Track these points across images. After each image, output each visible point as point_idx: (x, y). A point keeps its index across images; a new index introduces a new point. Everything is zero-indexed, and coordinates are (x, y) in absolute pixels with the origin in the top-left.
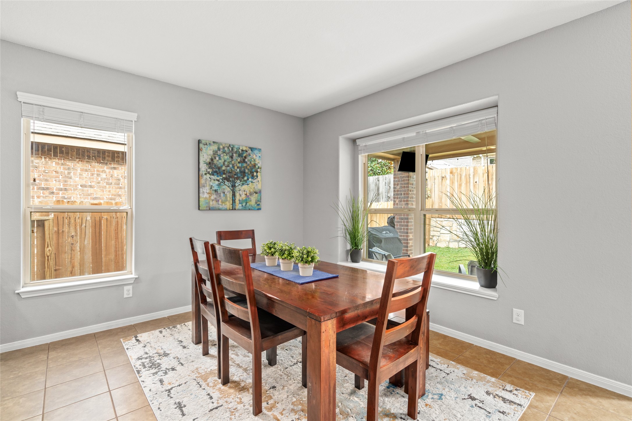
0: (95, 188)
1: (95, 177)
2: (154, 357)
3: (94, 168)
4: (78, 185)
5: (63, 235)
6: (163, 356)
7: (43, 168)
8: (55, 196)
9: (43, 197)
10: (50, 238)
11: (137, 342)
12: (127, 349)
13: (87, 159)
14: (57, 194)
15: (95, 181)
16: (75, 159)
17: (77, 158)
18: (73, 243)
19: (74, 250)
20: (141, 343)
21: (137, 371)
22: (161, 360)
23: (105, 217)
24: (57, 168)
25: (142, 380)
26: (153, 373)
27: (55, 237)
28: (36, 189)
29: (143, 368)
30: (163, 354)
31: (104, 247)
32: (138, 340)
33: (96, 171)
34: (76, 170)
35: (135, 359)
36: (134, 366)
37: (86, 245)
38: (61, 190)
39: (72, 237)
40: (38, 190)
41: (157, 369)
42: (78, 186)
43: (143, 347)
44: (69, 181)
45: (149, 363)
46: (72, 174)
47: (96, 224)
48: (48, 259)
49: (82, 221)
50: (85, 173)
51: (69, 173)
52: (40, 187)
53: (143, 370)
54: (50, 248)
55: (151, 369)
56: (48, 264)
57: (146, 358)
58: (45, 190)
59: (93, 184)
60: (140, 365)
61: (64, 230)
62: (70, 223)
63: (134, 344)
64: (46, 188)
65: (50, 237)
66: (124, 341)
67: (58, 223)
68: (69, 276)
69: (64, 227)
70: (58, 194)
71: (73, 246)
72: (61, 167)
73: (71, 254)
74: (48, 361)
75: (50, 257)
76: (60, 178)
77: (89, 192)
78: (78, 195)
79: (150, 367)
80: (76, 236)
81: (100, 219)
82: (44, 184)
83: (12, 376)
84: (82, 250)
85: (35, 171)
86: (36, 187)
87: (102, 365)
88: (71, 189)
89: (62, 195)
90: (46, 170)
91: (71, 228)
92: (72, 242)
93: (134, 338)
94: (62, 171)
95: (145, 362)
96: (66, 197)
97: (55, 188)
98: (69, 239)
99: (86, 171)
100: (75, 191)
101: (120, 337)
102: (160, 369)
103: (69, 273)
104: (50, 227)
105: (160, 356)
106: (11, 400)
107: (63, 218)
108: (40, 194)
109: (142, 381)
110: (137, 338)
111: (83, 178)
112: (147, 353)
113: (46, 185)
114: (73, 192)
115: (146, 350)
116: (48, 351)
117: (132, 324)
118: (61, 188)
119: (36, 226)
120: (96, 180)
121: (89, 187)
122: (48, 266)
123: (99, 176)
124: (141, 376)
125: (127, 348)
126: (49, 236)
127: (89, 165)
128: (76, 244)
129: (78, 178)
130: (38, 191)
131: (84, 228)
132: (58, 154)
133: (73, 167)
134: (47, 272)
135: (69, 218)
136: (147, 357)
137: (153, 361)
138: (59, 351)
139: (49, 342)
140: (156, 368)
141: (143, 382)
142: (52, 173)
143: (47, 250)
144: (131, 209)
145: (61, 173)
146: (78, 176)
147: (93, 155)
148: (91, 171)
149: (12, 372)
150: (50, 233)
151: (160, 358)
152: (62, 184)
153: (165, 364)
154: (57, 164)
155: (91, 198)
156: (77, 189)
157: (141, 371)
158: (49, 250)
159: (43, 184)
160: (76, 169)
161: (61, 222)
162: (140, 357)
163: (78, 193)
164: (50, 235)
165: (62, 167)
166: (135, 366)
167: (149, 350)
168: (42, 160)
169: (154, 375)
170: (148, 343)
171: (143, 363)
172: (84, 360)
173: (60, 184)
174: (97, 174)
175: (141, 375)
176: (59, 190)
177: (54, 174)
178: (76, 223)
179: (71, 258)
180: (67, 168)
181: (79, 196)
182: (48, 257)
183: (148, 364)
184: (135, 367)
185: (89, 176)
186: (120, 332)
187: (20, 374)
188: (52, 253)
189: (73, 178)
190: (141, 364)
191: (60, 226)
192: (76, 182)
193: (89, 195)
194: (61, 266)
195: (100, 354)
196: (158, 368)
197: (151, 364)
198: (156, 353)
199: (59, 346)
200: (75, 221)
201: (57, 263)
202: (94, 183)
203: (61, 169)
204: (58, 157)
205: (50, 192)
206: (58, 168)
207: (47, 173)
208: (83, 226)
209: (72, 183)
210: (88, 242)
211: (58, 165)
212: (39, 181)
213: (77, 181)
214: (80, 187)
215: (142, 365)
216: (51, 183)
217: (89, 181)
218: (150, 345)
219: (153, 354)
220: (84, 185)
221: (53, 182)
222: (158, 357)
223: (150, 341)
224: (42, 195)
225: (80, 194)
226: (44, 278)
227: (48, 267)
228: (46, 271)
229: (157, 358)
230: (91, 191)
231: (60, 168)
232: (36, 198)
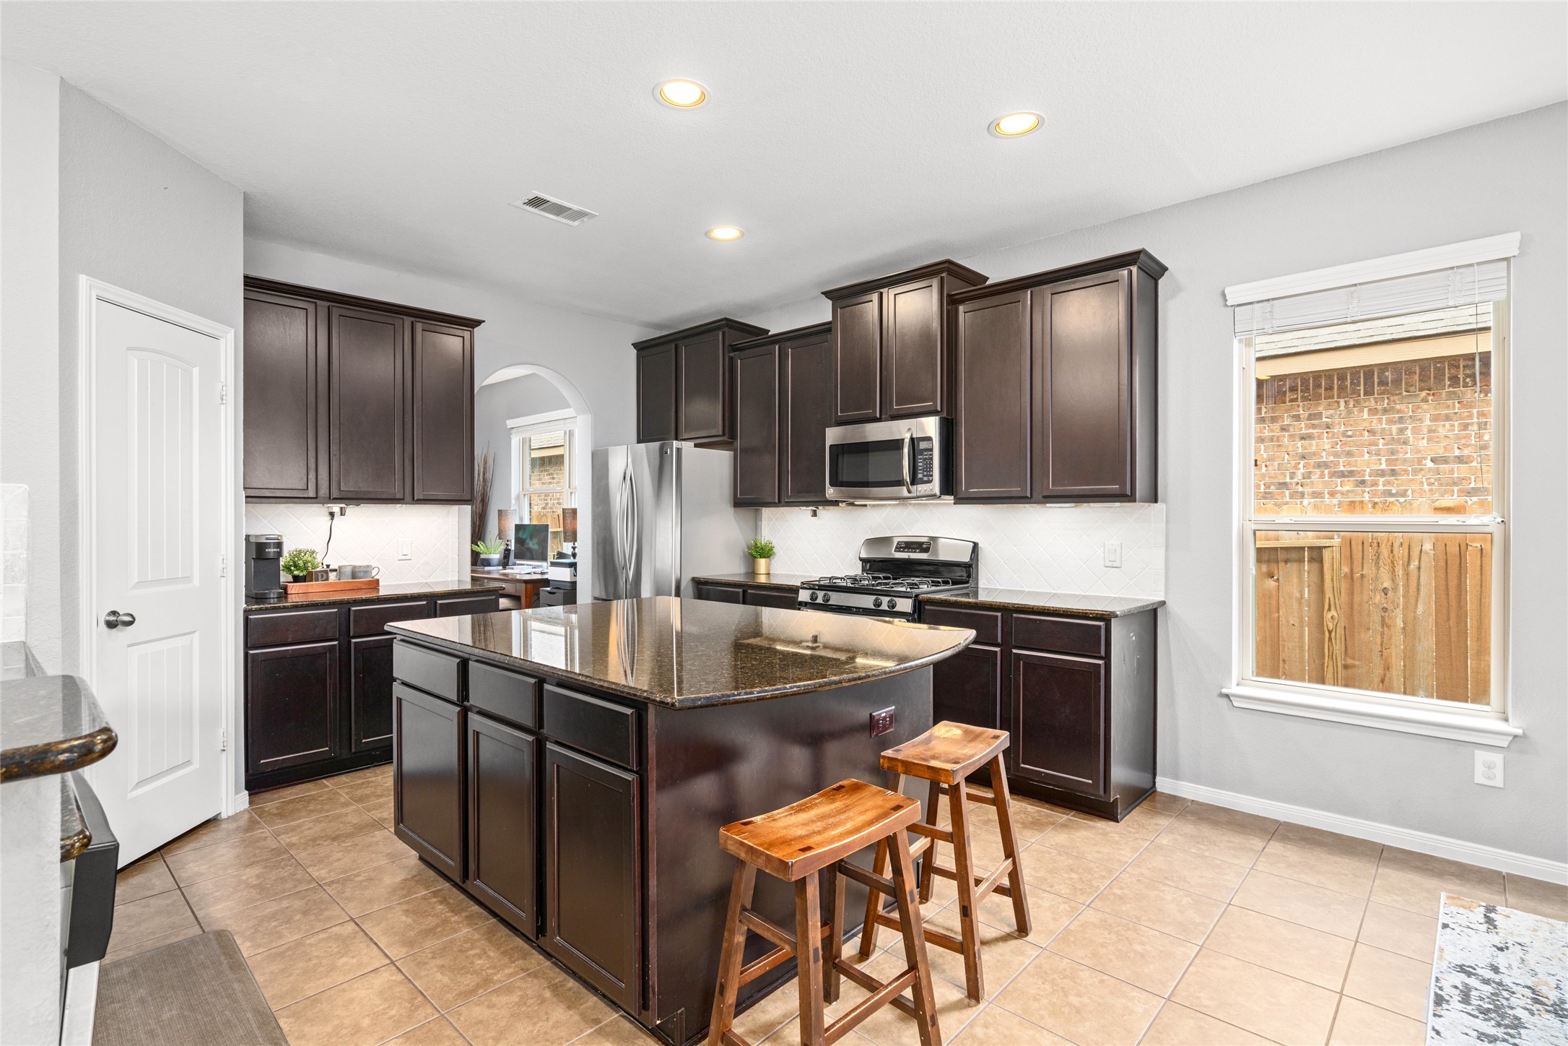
0: (1474, 464)
1: (1473, 433)
2: (1513, 993)
3: (1471, 408)
4: (1426, 459)
5: (1362, 585)
6: (1547, 1011)
7: (1343, 426)
8: (1367, 490)
9: (1343, 494)
10: (1333, 589)
11: (1486, 925)
12: (1445, 926)
13: (1449, 386)
14: (1373, 486)
15: (1473, 442)
16: (1418, 392)
17: (1421, 390)
18: (1387, 608)
19: (1390, 626)
20: (1497, 933)
21: (1436, 994)
22: (1533, 1014)
23: (1474, 545)
24: (1372, 421)
25: (1437, 1028)
26: (1483, 1034)
27: (1344, 586)
28: (1327, 476)
29: (1459, 1001)
30: (1552, 1006)
31: (1471, 627)
32: (1489, 921)
33: (1475, 415)
34: (1420, 419)
35: (1450, 963)
36: (1437, 978)
37: (1421, 618)
38: (1382, 473)
39: (1385, 591)
40: (1331, 478)
41: (1502, 1030)
42: (1424, 462)
43: (1494, 946)
44: (1401, 450)
45: (1487, 1000)
46: (1409, 432)
47: (1448, 562)
48: (1330, 639)
49: (1411, 553)
50: (1444, 426)
51: (1401, 431)
52: (1335, 472)
53: (1455, 1004)
54: (1333, 613)
55: (1481, 1016)
56: (1331, 648)
57: (1486, 982)
58: (1347, 476)
59: (1466, 452)
60: (1456, 987)
61: (1364, 572)
62: (1379, 556)
63: (1471, 926)
64: (1348, 471)
65: (1333, 587)
66: (1449, 901)
67: (1351, 556)
68: (1378, 690)
69: (1365, 566)
70: (1375, 484)
71: (1386, 614)
72: (1382, 418)
73: (1382, 634)
74: (1260, 854)
75: (1333, 634)
76: (1381, 447)
77: (1456, 475)
78: (1425, 483)
79: (1485, 1012)
80: (1395, 589)
81: (1460, 550)
82: (1345, 464)
83: (1194, 851)
84: (1410, 631)
85: (1326, 435)
86: (1326, 472)
87: (1358, 925)
88: (1406, 471)
89: (1384, 485)
90: (1347, 431)
91: (1382, 569)
92: (1385, 605)
93: (1482, 909)
94: (1384, 428)
95: (1476, 989)
96: (1394, 491)
97: (1368, 470)
98: (1378, 598)
99: (1448, 418)
100: (1416, 475)
101: (1444, 885)
102: (1513, 1037)
103: (1377, 680)
104: (1335, 563)
105: (1536, 1001)
106: (1173, 889)
107: (1363, 543)
108: (1336, 487)
109: (1434, 1029)
110: (1492, 915)
111: (1437, 440)
112: (1496, 969)
113: (1349, 464)
114: (1411, 477)
115: (1501, 960)
116: (1271, 837)
117: (1501, 870)
118: (1382, 471)
119: (1306, 559)
120: (1477, 440)
121: (1454, 462)
122: (1330, 654)
123: (1486, 429)
124: (1440, 1016)
125: (1444, 924)
126: (1331, 585)
127: (1454, 403)
128: (1393, 612)
129: (1425, 440)
130: (1332, 481)
131: (1416, 572)
132: (1376, 388)
133: (1411, 414)
134: (1327, 667)
135: (1376, 544)
136: (1489, 980)
137: (1505, 1003)
138: (1289, 846)
139: (1282, 819)
140: (1499, 1025)
141: (1438, 1033)
142: (1361, 435)
143: (1328, 616)
144: (1503, 525)
145: (1381, 433)
146: (1426, 436)
147: (1468, 372)
148: (1462, 419)
149: (1198, 842)
150: (1335, 578)
151: (1533, 1008)
152: (1383, 459)
153: (1539, 1033)
154: (1373, 411)
155: (1459, 491)
156: (1421, 469)
157: (1448, 1001)
158: (1332, 617)
159: (1341, 464)
160: (1418, 418)
161: (1357, 555)
162: (1468, 967)
163: (1424, 480)
164: (1335, 583)
165: (1384, 417)
166: (1437, 980)
167: (1510, 967)
168: (1340, 409)
169: (1482, 1041)
170: (1520, 944)
171: (1466, 988)
172: (1327, 892)
173: (1380, 460)
174: (1479, 424)
175: (1442, 1013)
176: (1378, 475)
177: (1366, 438)
178: (1393, 557)
179: (1382, 645)
180: (1396, 419)
181: (1426, 487)
182: (1330, 632)
183: (1481, 999)
184: (1437, 982)
185: (1456, 432)
186: (1453, 874)
187: (1207, 854)
188: (1338, 624)
189: (1411, 443)
190: (1461, 988)
191: (1356, 563)
192: (1420, 452)
193: (1455, 484)
194: (1359, 660)
195: (1368, 900)
196: (1506, 1031)
197: (1491, 1007)
198: (1529, 988)
199: (1295, 838)
200: (1392, 551)
201: (1349, 651)
202: (1469, 448)
203: (1381, 424)
204: (1376, 396)
205: (1357, 480)
206: (1375, 422)
207: (1351, 437)
208: (1412, 566)
209: (1408, 455)
210: (1425, 608)
211: (1374, 415)
212: (1334, 458)
213: (1422, 448)
214: (1430, 464)
215: (1461, 991)
216: (1359, 459)
217: (1456, 445)
218: (1521, 954)
219: (1514, 983)
220: (1441, 457)
221: (1363, 456)
222: (1529, 1001)
223: (1528, 944)
224: (1339, 488)
225: (1429, 481)
226: (1322, 681)
227: (1330, 656)
228: (1326, 665)
229: (1522, 1003)
230: (1459, 471)
231: (1380, 420)
232: (1327, 496)
